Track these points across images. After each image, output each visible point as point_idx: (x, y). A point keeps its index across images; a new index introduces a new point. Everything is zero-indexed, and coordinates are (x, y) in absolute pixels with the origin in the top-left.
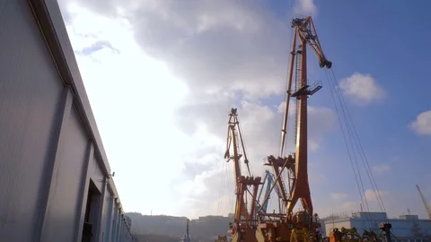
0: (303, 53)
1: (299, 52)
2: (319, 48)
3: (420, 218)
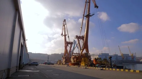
0: (89, 2)
1: (88, 2)
2: (95, 2)
3: (118, 55)
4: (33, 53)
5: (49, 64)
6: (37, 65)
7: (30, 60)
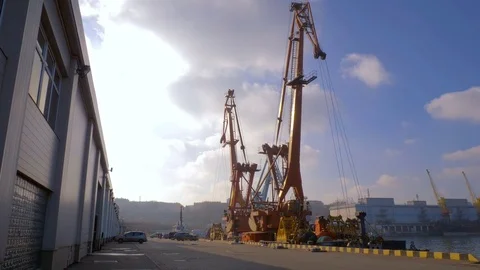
0: (301, 40)
1: (296, 39)
2: (316, 37)
3: (428, 204)
4: (131, 200)
5: (182, 237)
6: (141, 241)
7: (122, 226)
